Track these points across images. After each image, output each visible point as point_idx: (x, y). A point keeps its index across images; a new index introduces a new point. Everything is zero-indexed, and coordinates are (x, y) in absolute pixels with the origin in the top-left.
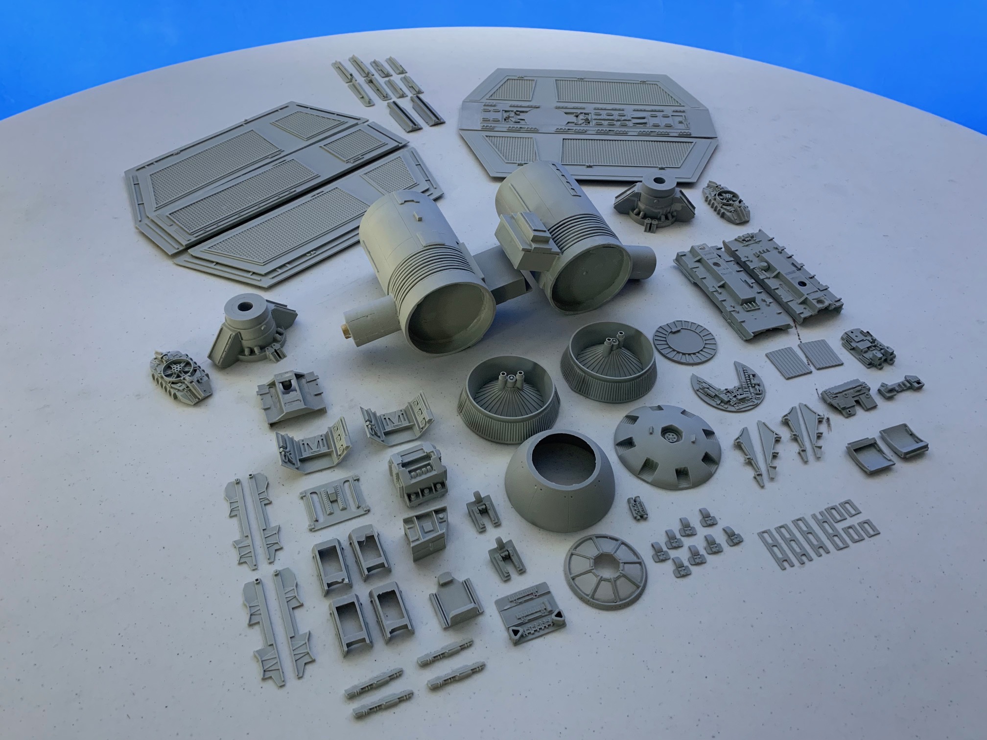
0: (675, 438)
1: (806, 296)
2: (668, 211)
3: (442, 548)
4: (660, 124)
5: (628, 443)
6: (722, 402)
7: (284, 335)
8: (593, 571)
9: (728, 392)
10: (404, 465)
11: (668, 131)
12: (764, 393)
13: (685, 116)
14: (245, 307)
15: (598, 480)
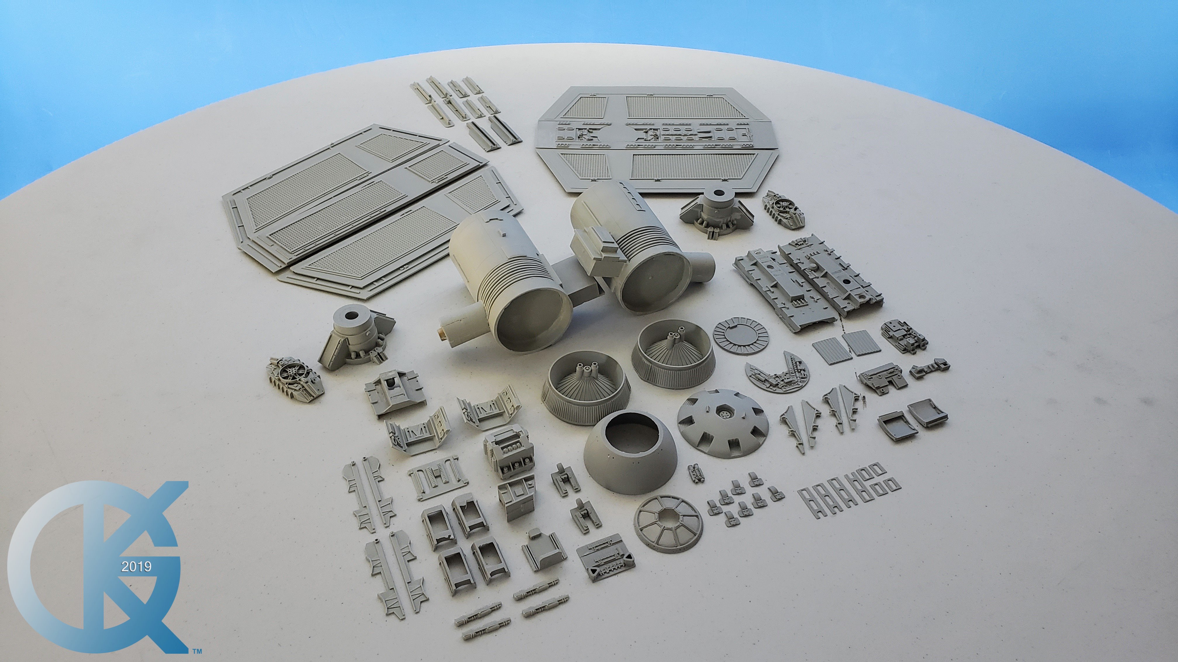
0: (728, 415)
1: (849, 292)
2: (729, 220)
3: (532, 510)
4: (724, 138)
5: (689, 421)
6: (771, 385)
7: (385, 341)
8: (657, 523)
9: (777, 377)
10: (497, 443)
11: (732, 144)
12: (808, 378)
13: (748, 128)
14: (351, 316)
15: (661, 449)
